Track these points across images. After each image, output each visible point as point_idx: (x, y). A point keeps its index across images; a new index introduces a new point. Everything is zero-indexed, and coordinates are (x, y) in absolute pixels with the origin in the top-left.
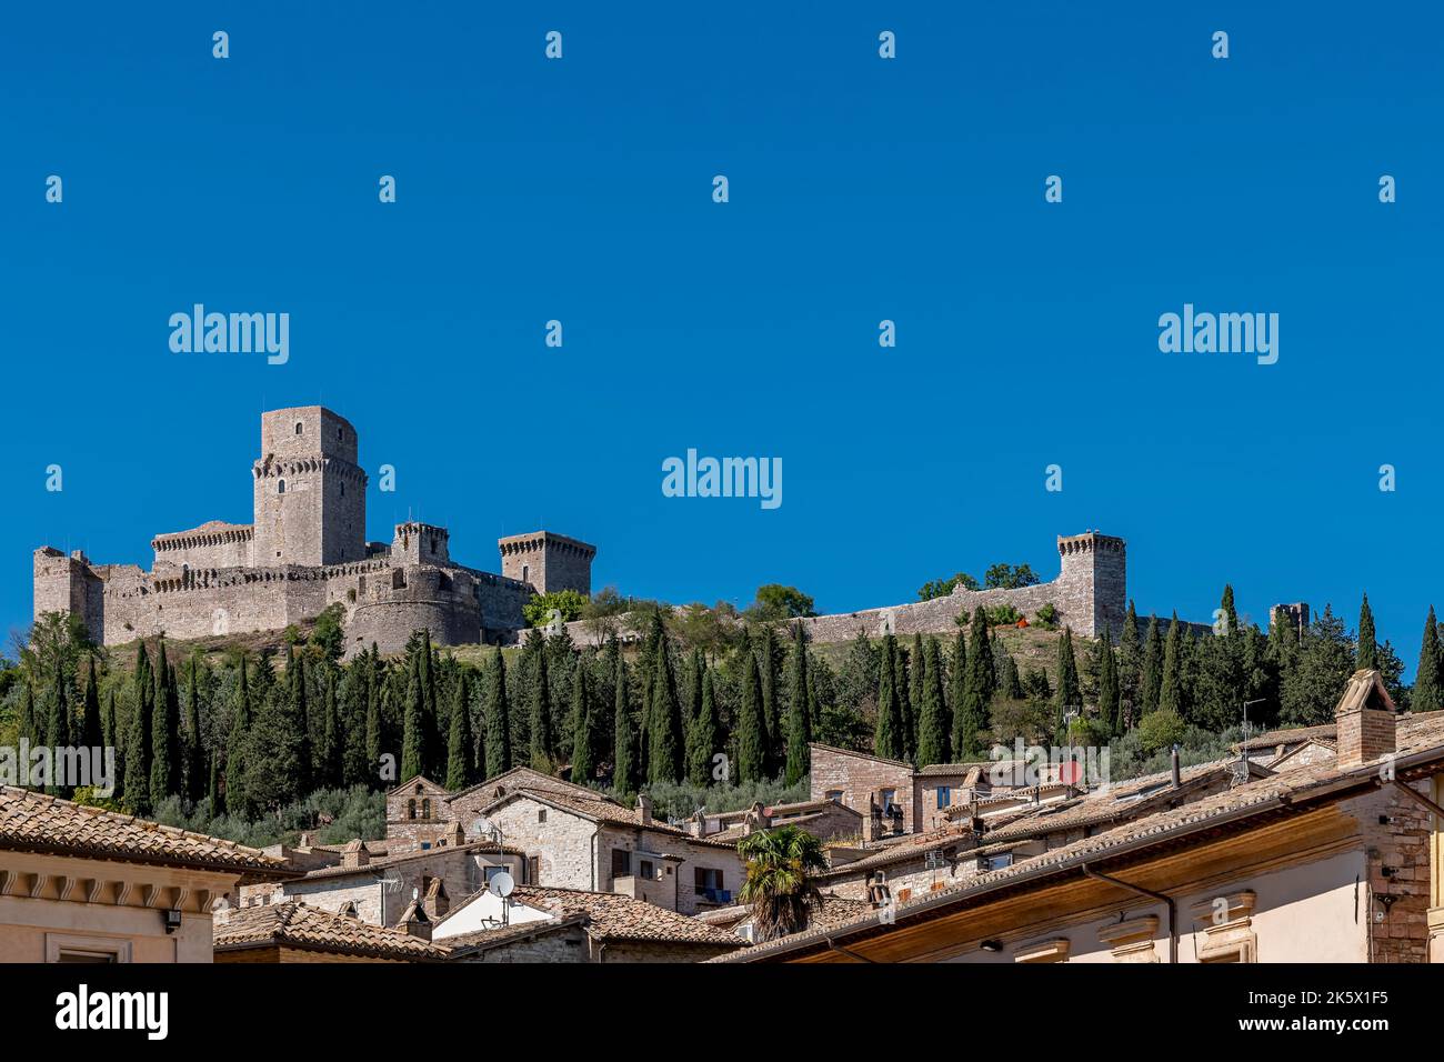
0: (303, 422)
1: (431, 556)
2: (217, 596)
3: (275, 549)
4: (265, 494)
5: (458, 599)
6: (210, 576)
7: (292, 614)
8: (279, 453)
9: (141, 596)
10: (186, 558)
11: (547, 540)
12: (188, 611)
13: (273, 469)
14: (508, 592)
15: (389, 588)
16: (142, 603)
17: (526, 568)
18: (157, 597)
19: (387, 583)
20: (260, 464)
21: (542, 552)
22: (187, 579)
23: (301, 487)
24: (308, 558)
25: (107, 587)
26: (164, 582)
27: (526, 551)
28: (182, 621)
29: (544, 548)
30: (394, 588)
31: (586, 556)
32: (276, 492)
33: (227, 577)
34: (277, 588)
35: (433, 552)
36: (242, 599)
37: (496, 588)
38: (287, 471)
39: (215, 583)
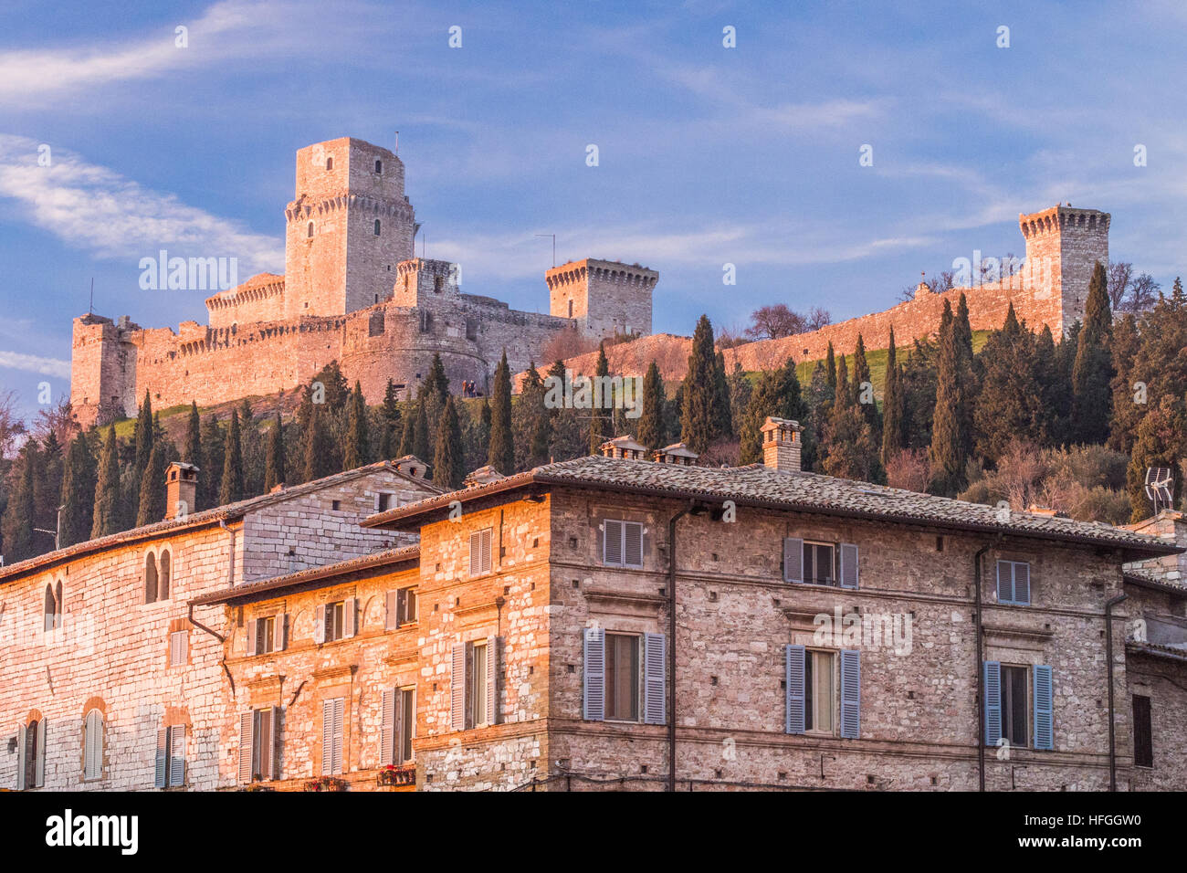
0: (333, 157)
1: (434, 295)
2: (237, 356)
3: (303, 298)
4: (296, 240)
5: (444, 343)
6: (231, 334)
7: (303, 372)
8: (311, 192)
9: (170, 361)
10: (236, 317)
11: (591, 268)
12: (211, 374)
13: (303, 211)
14: (543, 331)
15: (366, 335)
16: (172, 369)
17: (571, 302)
18: (184, 361)
19: (363, 330)
20: (292, 206)
21: (586, 281)
22: (211, 338)
23: (329, 229)
24: (333, 307)
25: (141, 353)
26: (189, 344)
27: (571, 282)
28: (205, 387)
29: (587, 278)
30: (371, 335)
31: (645, 284)
32: (304, 236)
33: (245, 335)
34: (289, 342)
35: (437, 291)
36: (259, 358)
37: (526, 327)
38: (315, 211)
39: (235, 343)
